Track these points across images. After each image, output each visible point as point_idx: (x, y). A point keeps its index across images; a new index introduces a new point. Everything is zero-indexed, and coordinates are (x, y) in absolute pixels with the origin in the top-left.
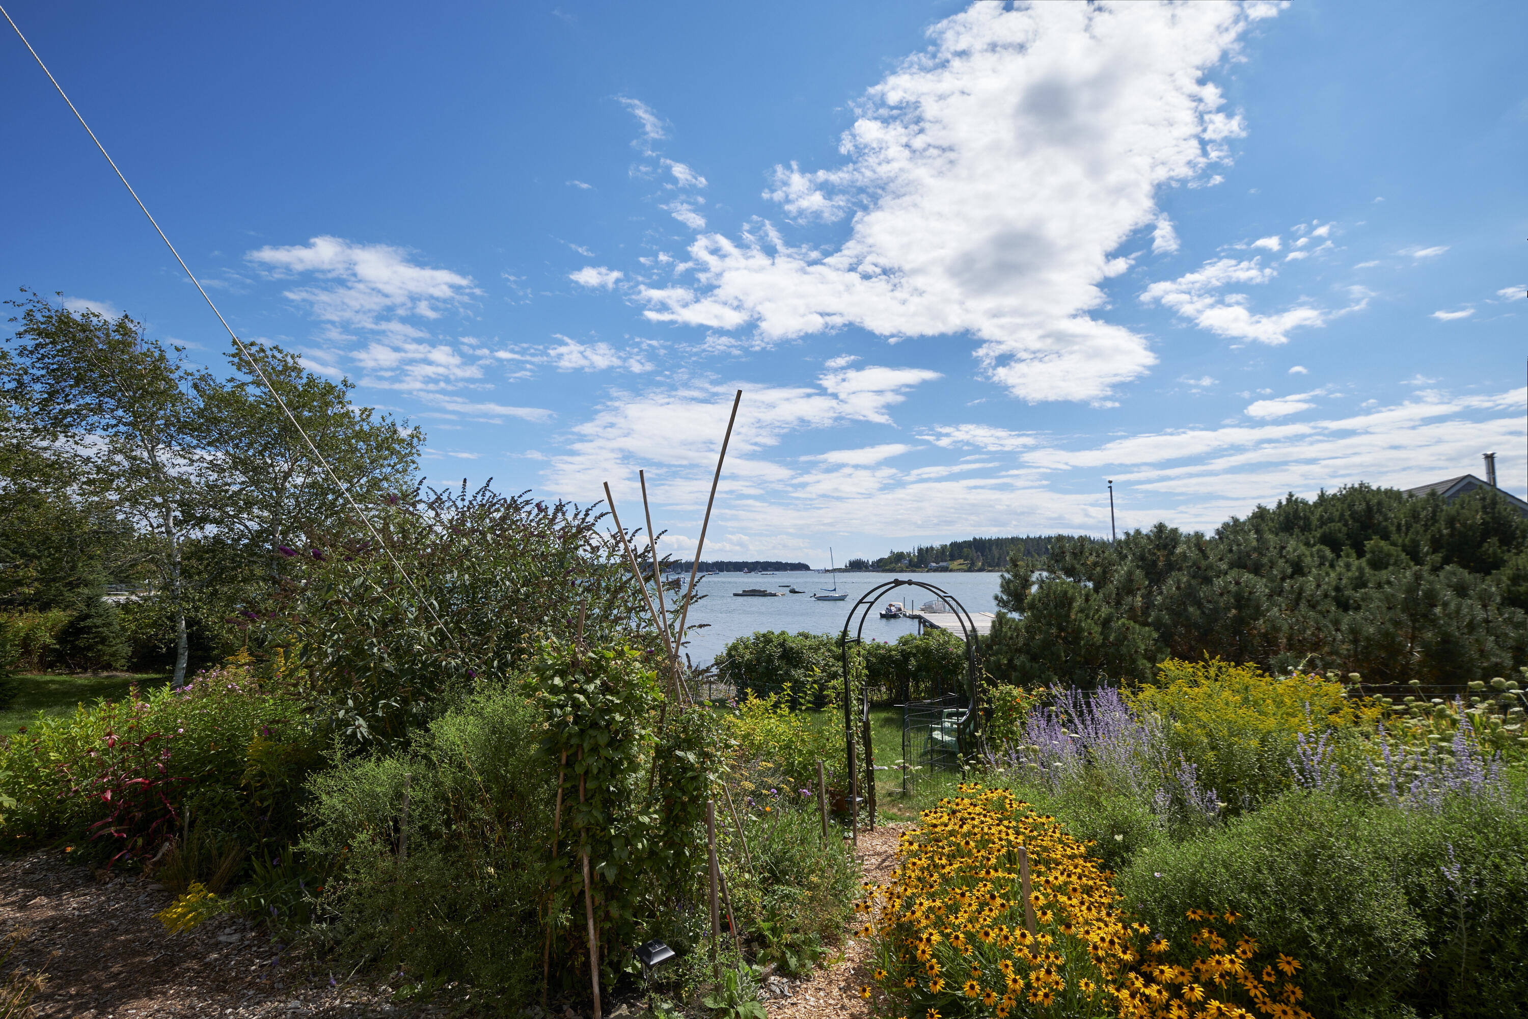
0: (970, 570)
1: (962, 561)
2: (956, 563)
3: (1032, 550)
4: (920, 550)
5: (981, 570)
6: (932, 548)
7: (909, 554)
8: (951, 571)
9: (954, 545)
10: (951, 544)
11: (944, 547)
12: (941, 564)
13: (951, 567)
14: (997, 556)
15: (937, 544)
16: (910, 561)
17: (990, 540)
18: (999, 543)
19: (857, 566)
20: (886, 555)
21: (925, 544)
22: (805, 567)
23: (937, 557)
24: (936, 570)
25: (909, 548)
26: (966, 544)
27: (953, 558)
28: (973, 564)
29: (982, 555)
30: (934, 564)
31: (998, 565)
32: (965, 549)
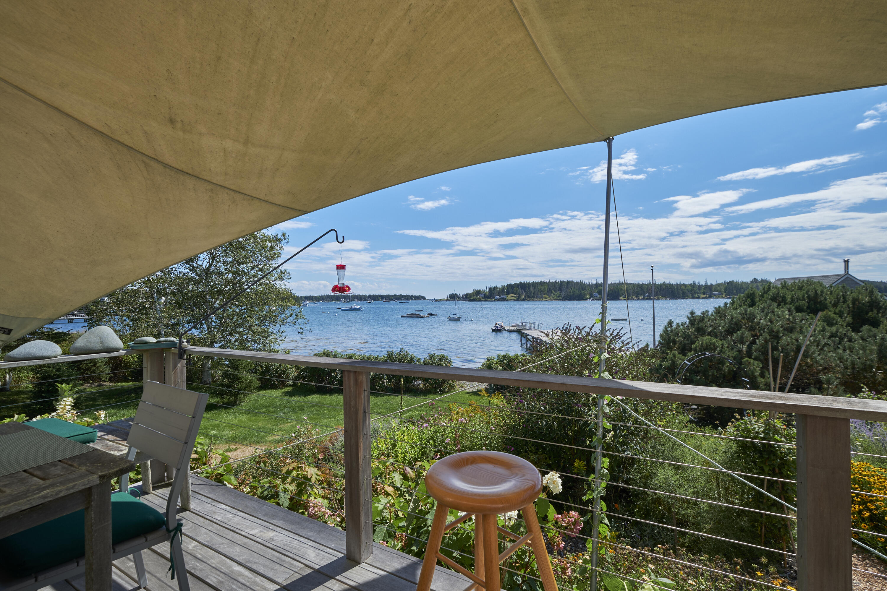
0: (518, 300)
1: (513, 295)
2: (510, 296)
3: (551, 288)
4: (490, 289)
5: (523, 300)
6: (497, 287)
7: (484, 291)
8: (507, 300)
9: (509, 285)
10: (508, 285)
11: (503, 287)
12: (502, 296)
13: (507, 298)
14: (533, 292)
15: (499, 286)
16: (485, 295)
17: (529, 283)
18: (534, 284)
19: (453, 297)
20: (471, 291)
21: (493, 285)
22: (424, 298)
23: (500, 292)
24: (499, 300)
25: (484, 287)
26: (516, 285)
27: (508, 293)
28: (519, 296)
29: (525, 292)
30: (498, 297)
31: (533, 297)
32: (515, 288)
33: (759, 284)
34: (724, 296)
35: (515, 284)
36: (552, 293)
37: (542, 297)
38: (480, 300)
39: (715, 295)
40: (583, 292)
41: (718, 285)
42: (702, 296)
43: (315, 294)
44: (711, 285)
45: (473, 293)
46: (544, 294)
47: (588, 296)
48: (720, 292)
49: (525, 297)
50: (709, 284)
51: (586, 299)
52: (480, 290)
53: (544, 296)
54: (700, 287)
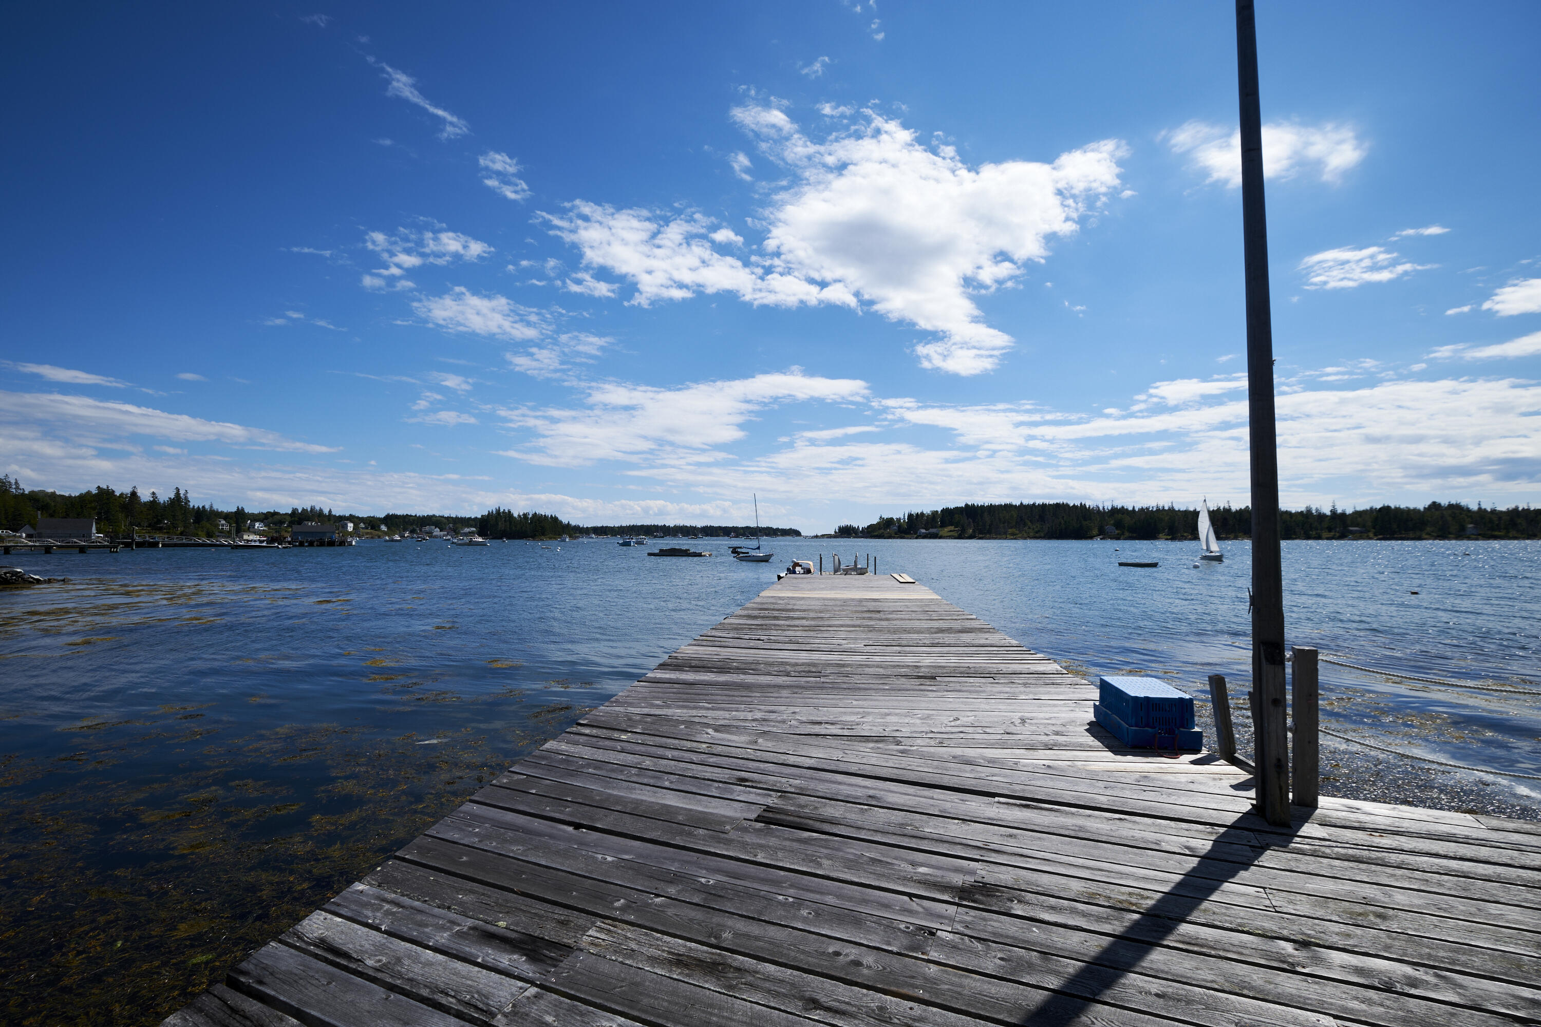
0: (960, 537)
1: (952, 528)
2: (946, 530)
3: (1025, 517)
4: (910, 516)
5: (971, 537)
6: (922, 514)
7: (899, 520)
8: (941, 537)
10: (943, 510)
11: (935, 513)
12: (931, 531)
13: (941, 533)
14: (989, 522)
15: (927, 511)
16: (900, 527)
17: (982, 507)
18: (992, 509)
19: (846, 532)
20: (875, 521)
21: (916, 510)
22: (797, 533)
23: (927, 523)
24: (925, 537)
26: (957, 510)
27: (943, 525)
28: (963, 531)
29: (974, 522)
30: (923, 531)
31: (989, 532)
32: (956, 516)
33: (1445, 512)
34: (1371, 535)
35: (957, 508)
36: (1025, 525)
37: (1005, 533)
38: (890, 537)
39: (1352, 532)
40: (1084, 523)
41: (1358, 514)
42: (1325, 534)
43: (611, 524)
44: (1343, 515)
45: (878, 523)
46: (1011, 528)
47: (1095, 532)
48: (1364, 526)
49: (974, 531)
50: (1339, 511)
51: (1091, 538)
52: (892, 519)
53: (1010, 531)
54: (1321, 517)
